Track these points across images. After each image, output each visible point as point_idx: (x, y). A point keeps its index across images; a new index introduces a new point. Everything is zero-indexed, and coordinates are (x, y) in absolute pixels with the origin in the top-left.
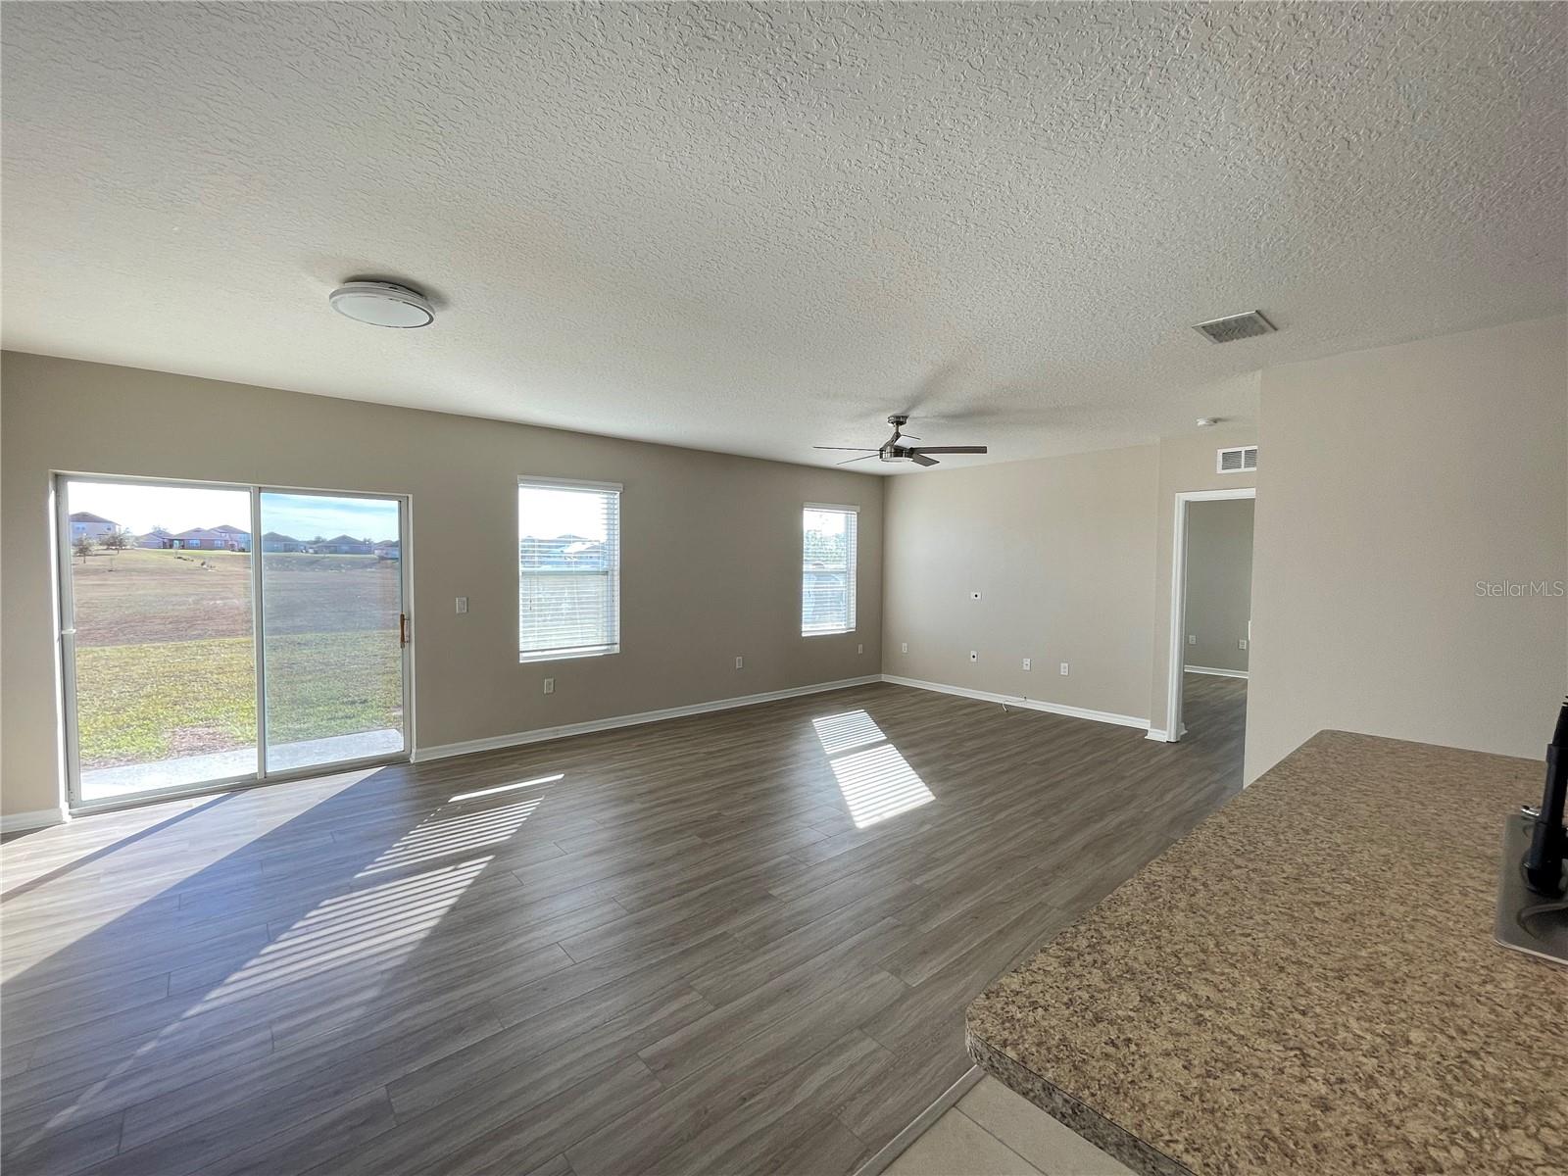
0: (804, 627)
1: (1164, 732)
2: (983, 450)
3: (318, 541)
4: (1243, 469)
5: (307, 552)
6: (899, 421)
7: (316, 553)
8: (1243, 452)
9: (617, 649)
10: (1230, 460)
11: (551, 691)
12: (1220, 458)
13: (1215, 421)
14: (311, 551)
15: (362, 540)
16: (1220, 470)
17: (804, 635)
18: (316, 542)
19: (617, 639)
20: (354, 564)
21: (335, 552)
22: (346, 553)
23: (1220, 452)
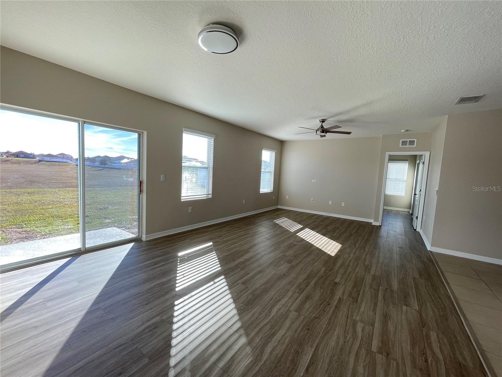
0: (261, 190)
1: (377, 223)
2: (349, 133)
3: (7, 153)
4: (408, 146)
5: (3, 156)
6: (323, 121)
7: (8, 157)
8: (408, 141)
9: (210, 196)
10: (404, 143)
11: (191, 212)
12: (401, 142)
13: (407, 131)
14: (5, 156)
15: (30, 153)
16: (400, 146)
17: (260, 192)
18: (6, 153)
19: (211, 192)
20: (27, 162)
21: (17, 157)
22: (23, 158)
23: (401, 140)
